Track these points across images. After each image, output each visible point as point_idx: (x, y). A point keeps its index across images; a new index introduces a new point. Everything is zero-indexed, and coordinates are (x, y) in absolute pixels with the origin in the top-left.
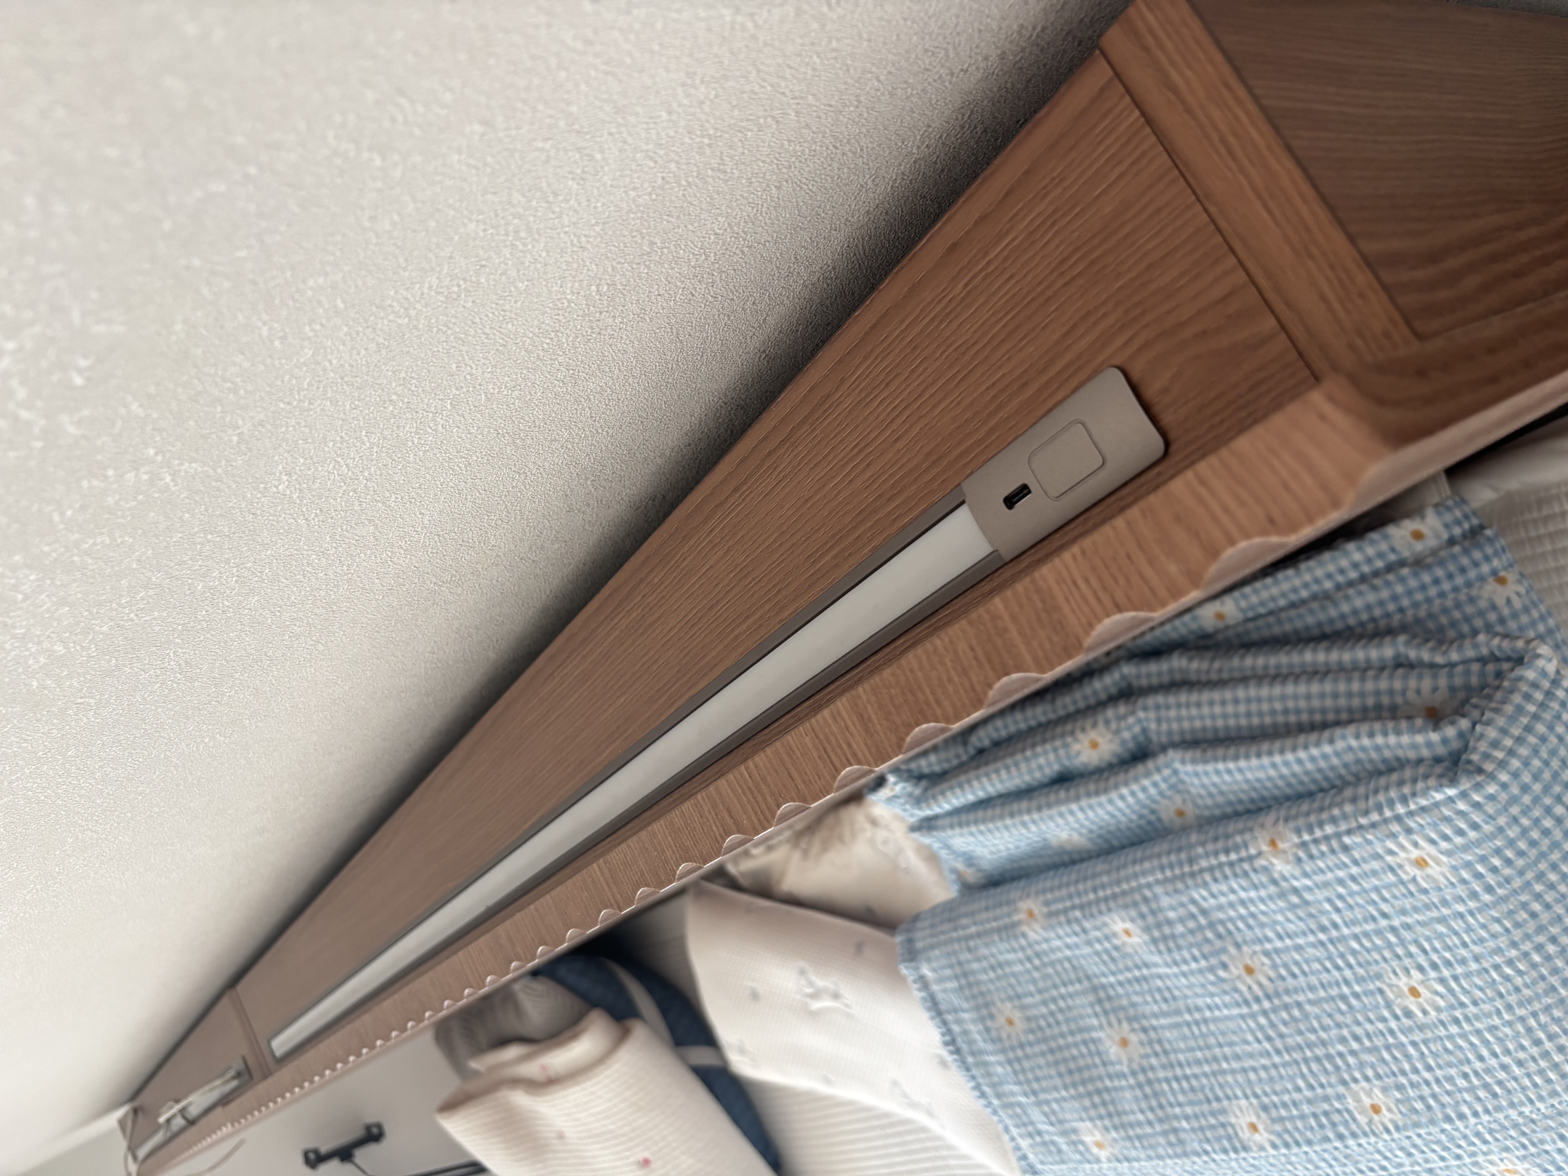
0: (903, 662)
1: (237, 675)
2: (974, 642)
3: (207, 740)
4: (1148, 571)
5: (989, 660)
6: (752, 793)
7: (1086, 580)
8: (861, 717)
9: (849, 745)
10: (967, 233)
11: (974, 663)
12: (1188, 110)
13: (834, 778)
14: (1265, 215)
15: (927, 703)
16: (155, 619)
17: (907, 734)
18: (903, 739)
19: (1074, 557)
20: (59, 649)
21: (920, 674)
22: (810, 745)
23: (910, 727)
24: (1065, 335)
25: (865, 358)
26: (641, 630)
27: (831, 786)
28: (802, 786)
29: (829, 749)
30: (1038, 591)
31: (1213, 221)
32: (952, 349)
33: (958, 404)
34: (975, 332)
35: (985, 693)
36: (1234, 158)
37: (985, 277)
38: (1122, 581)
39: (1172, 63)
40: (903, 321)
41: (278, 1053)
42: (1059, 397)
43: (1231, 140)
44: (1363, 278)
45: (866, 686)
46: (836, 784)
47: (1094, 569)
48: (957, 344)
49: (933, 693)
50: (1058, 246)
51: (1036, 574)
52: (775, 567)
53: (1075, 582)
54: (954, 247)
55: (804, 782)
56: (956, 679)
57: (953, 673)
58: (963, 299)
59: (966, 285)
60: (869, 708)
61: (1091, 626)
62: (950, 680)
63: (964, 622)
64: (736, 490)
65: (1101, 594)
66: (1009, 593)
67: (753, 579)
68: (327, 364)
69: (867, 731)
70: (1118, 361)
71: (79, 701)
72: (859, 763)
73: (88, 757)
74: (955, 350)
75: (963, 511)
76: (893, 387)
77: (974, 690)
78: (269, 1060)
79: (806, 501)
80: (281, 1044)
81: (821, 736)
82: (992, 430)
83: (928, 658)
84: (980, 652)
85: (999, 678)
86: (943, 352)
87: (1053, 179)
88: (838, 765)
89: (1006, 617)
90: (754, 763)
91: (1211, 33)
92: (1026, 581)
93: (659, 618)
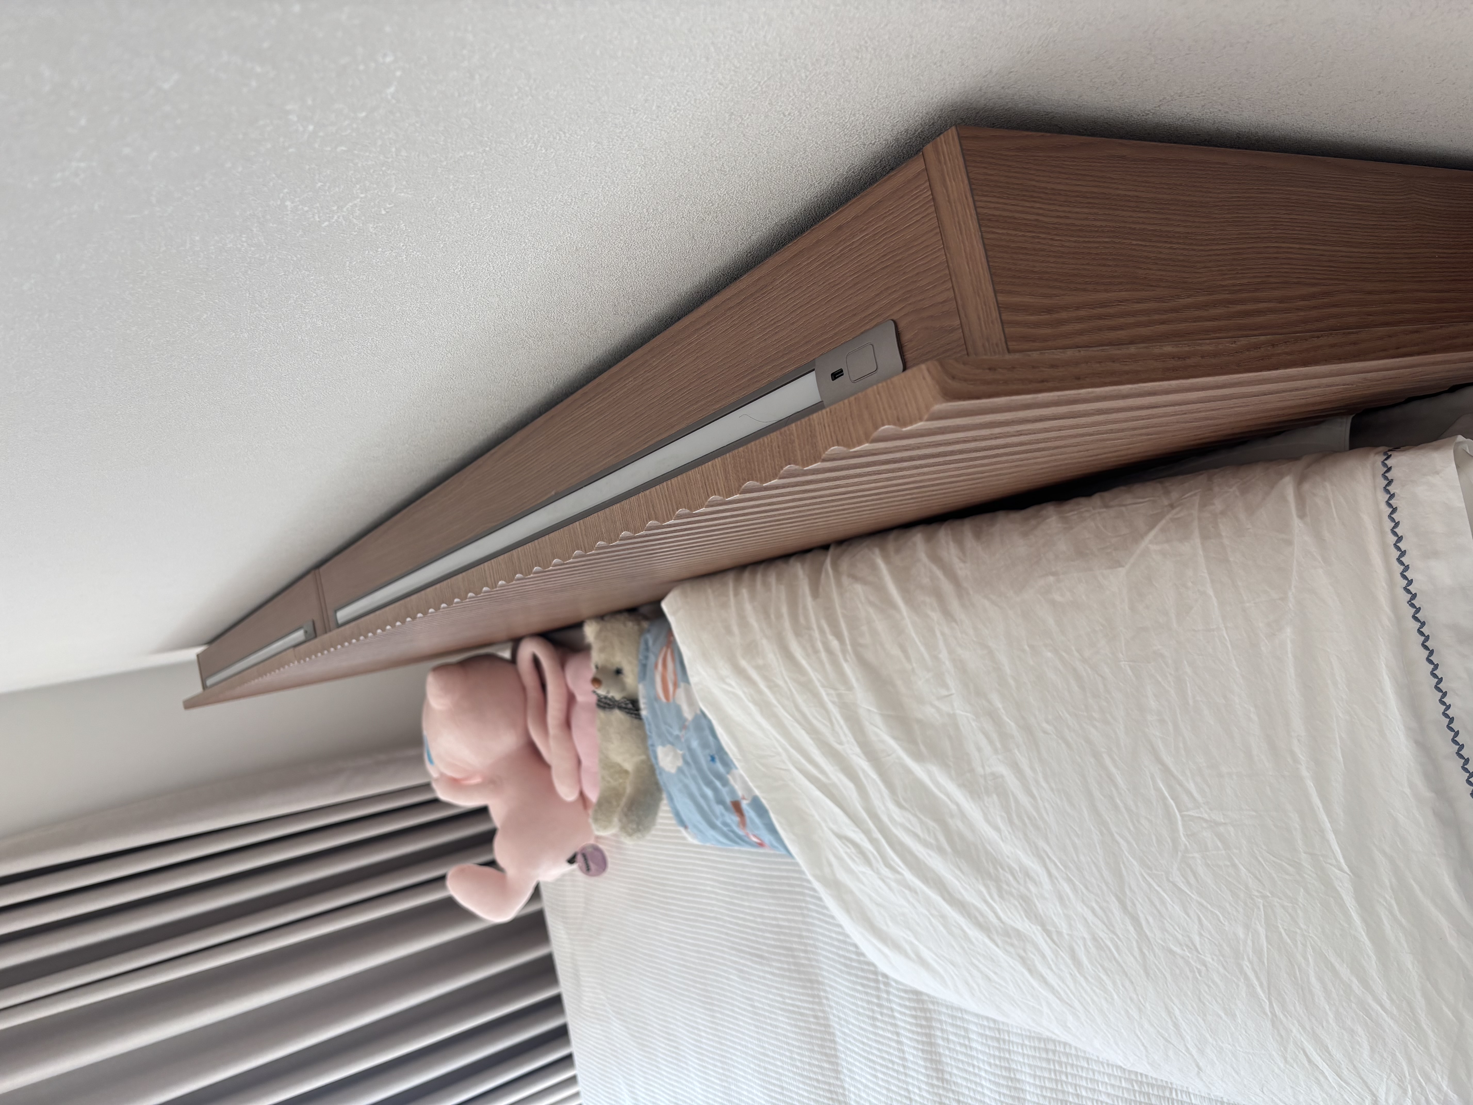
0: (749, 446)
1: (398, 359)
2: (780, 444)
3: (368, 392)
4: (852, 429)
5: (784, 455)
6: (666, 499)
7: (829, 426)
8: (725, 470)
9: (717, 483)
10: (848, 222)
11: (778, 454)
12: (949, 201)
13: (706, 499)
14: (967, 267)
15: (755, 471)
16: (370, 319)
17: (743, 484)
18: (741, 486)
19: (827, 413)
20: (320, 323)
21: (755, 454)
22: (699, 479)
23: (745, 481)
24: (877, 295)
25: (788, 272)
26: (639, 393)
27: (704, 504)
28: (691, 501)
29: (707, 484)
30: (810, 425)
31: (947, 261)
32: (828, 283)
33: (824, 314)
34: (839, 278)
35: (779, 471)
36: (961, 233)
37: (850, 250)
38: (841, 430)
39: (948, 174)
40: (809, 258)
41: (340, 621)
42: (868, 327)
43: (962, 223)
44: (995, 314)
45: (731, 453)
46: (706, 503)
47: (833, 421)
48: (830, 281)
49: (758, 465)
50: (884, 247)
51: (811, 417)
52: (719, 377)
53: (824, 426)
54: (840, 228)
55: (692, 499)
56: (769, 461)
57: (769, 457)
58: (838, 258)
59: (842, 250)
60: (730, 466)
61: (826, 449)
62: (766, 460)
63: (778, 432)
64: (708, 323)
65: (833, 434)
66: (799, 422)
67: (706, 380)
68: (497, 222)
69: (726, 478)
70: (895, 318)
71: (316, 352)
72: (719, 495)
73: (305, 383)
74: (829, 284)
75: (813, 374)
76: (797, 293)
77: (775, 469)
78: (332, 624)
79: (742, 343)
80: (342, 615)
81: (705, 475)
82: (836, 334)
83: (760, 447)
84: (781, 450)
85: (786, 465)
86: (824, 283)
87: (889, 210)
88: (710, 494)
89: (796, 436)
90: (671, 483)
91: (966, 167)
92: (806, 419)
93: (652, 387)
